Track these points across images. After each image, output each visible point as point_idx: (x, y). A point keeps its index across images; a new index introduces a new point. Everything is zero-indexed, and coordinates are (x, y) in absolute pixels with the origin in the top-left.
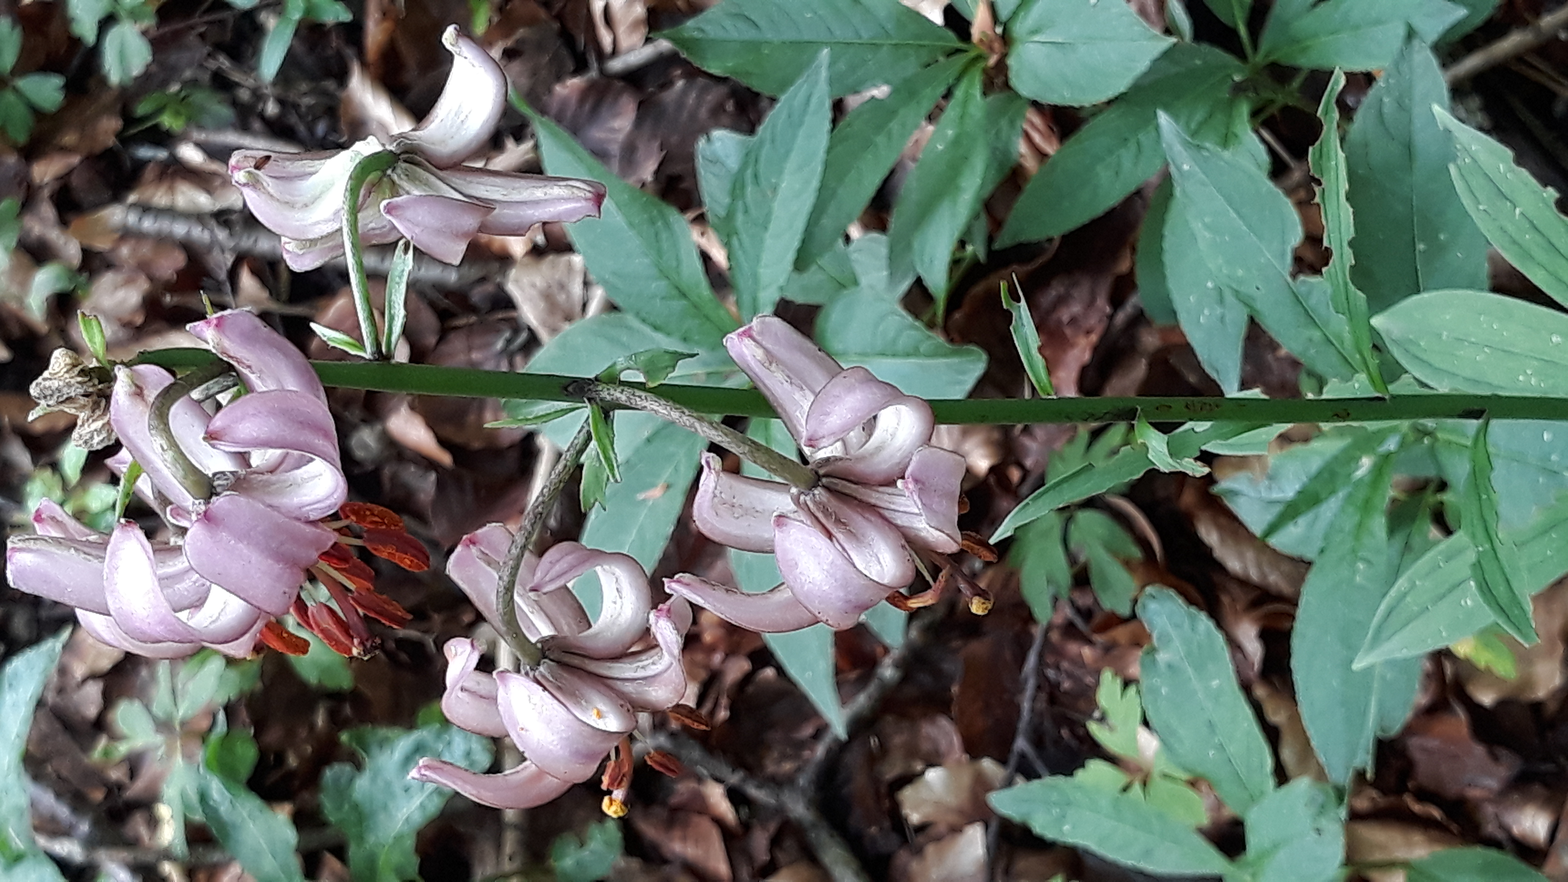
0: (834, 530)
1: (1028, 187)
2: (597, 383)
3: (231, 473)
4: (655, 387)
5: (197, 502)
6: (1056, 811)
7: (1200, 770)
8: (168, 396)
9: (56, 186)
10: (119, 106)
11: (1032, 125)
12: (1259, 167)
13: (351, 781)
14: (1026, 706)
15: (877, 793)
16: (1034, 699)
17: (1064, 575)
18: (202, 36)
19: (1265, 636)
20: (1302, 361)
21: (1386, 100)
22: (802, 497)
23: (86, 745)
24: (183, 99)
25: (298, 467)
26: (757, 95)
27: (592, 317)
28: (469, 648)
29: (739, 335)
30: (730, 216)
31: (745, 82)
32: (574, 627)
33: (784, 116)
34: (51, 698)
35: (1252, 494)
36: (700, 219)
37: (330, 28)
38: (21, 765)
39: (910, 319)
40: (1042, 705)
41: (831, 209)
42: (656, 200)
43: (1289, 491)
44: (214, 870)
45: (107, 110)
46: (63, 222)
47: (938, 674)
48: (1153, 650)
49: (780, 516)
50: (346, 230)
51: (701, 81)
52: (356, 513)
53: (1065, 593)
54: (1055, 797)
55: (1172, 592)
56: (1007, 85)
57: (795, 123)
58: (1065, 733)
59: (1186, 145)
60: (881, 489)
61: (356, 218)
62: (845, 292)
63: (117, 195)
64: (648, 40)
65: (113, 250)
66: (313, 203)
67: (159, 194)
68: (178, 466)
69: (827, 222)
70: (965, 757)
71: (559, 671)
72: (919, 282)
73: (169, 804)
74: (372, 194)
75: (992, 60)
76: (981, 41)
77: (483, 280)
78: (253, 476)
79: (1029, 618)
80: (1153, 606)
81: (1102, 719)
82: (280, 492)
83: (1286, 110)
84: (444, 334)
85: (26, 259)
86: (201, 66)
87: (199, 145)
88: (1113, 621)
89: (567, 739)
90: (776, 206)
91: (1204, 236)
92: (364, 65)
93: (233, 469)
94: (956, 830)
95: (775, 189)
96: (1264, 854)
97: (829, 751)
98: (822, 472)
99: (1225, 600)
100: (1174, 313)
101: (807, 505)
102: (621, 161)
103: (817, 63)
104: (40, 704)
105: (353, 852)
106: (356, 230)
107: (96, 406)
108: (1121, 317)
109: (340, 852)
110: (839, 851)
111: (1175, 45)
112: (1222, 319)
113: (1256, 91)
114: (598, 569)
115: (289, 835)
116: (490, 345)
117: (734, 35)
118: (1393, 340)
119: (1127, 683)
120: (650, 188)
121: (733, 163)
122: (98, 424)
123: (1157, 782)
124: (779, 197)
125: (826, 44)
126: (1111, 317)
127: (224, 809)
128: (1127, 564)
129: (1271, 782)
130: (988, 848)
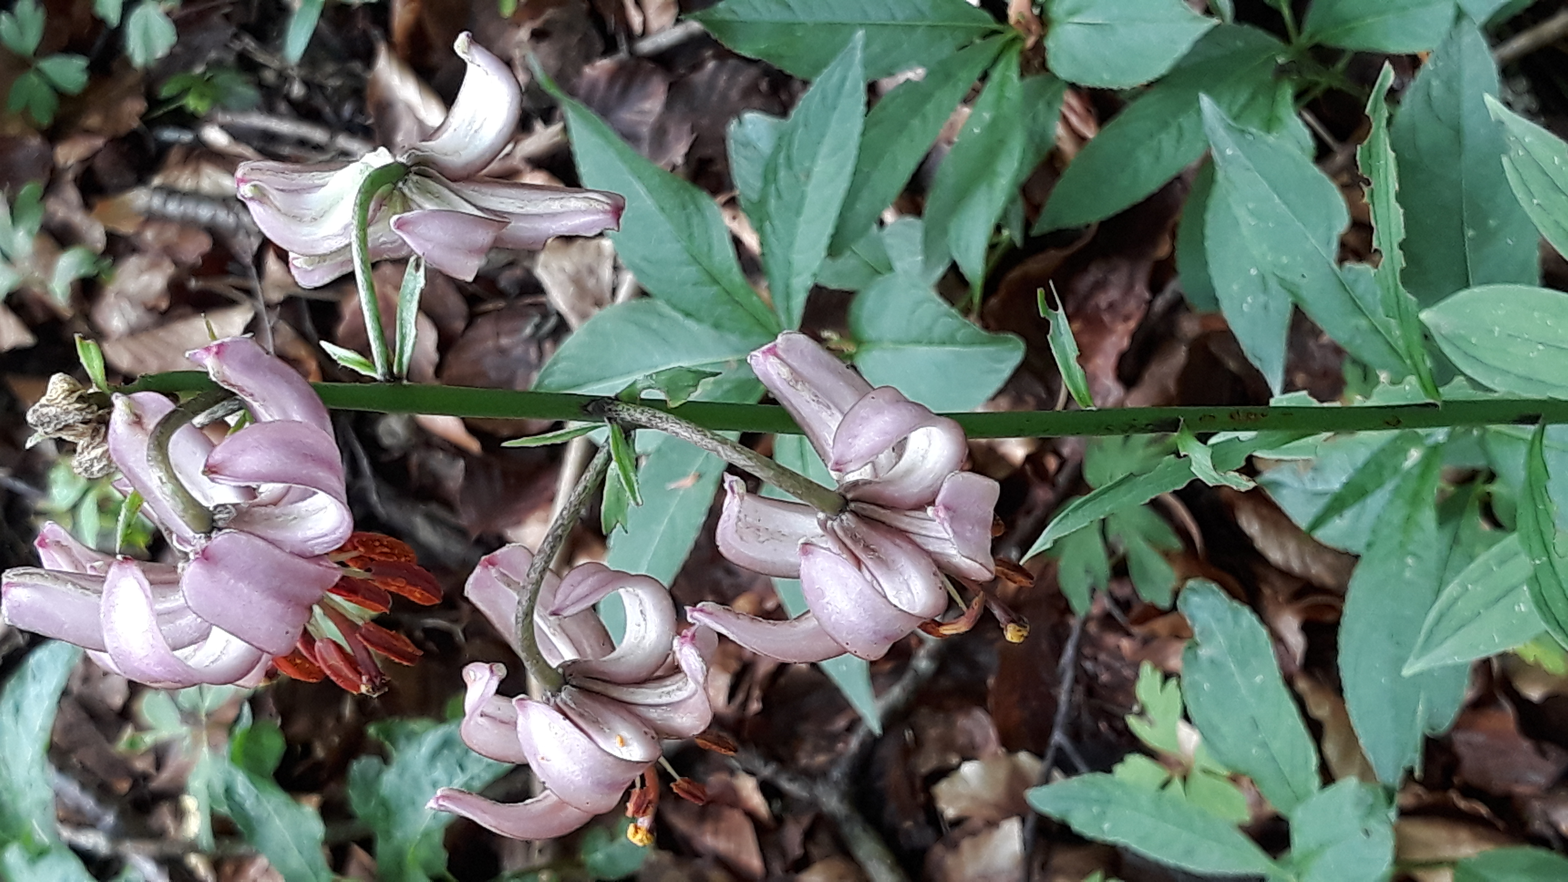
0: (862, 556)
1: (1068, 173)
2: (616, 402)
3: (234, 505)
4: (676, 408)
5: (197, 536)
6: (1095, 809)
7: (1242, 767)
8: (168, 424)
9: (78, 169)
10: (143, 89)
11: (1071, 108)
12: (1302, 149)
13: (379, 773)
14: (1063, 698)
15: (912, 785)
16: (1072, 691)
17: (1102, 566)
18: (227, 17)
19: (1306, 628)
20: (1348, 350)
21: (1435, 83)
22: (829, 523)
23: (112, 736)
24: (208, 79)
25: (303, 499)
26: (790, 77)
27: (623, 303)
28: (487, 673)
29: (764, 352)
30: (762, 202)
31: (777, 65)
32: (597, 649)
33: (818, 98)
34: (76, 687)
35: (1296, 485)
36: (732, 203)
37: (357, 9)
38: (45, 756)
39: (945, 306)
40: (1079, 696)
41: (865, 194)
42: (688, 184)
43: (1335, 483)
44: (241, 864)
45: (131, 92)
46: (87, 205)
47: (973, 666)
48: (1194, 646)
49: (806, 544)
50: (355, 247)
51: (732, 62)
52: (363, 544)
53: (1103, 585)
54: (1094, 794)
55: (1214, 586)
56: (1044, 66)
57: (829, 106)
58: (1103, 726)
59: (1229, 127)
60: (913, 513)
61: (365, 235)
62: (880, 278)
63: (142, 180)
64: (678, 21)
65: (138, 234)
66: (322, 217)
67: (185, 177)
68: (177, 499)
69: (861, 207)
70: (1001, 751)
71: (581, 698)
72: (954, 267)
73: (195, 796)
74: (383, 208)
75: (1030, 42)
76: (1018, 22)
77: (511, 264)
78: (256, 509)
79: (1067, 610)
80: (1195, 599)
81: (1142, 713)
82: (283, 526)
83: (1330, 92)
84: (472, 319)
85: (50, 243)
86: (226, 46)
87: (224, 127)
88: (1153, 612)
89: (590, 769)
90: (809, 189)
91: (1246, 221)
92: (392, 46)
93: (236, 500)
94: (992, 824)
95: (808, 176)
96: (1308, 856)
97: (863, 745)
98: (849, 496)
99: (1267, 591)
100: (1216, 301)
101: (835, 531)
102: (651, 145)
103: (851, 45)
104: (65, 693)
105: (380, 846)
106: (366, 244)
107: (95, 432)
108: (1160, 303)
109: (368, 844)
110: (873, 844)
111: (1217, 27)
112: (1266, 307)
113: (1299, 73)
114: (622, 591)
115: (316, 828)
116: (519, 330)
117: (766, 17)
118: (1442, 335)
119: (1167, 676)
120: (680, 170)
121: (765, 146)
122: (98, 452)
123: (1197, 777)
124: (814, 181)
125: (861, 25)
126: (1150, 303)
127: (249, 804)
128: (1167, 555)
129: (1315, 781)
130: (1025, 843)
